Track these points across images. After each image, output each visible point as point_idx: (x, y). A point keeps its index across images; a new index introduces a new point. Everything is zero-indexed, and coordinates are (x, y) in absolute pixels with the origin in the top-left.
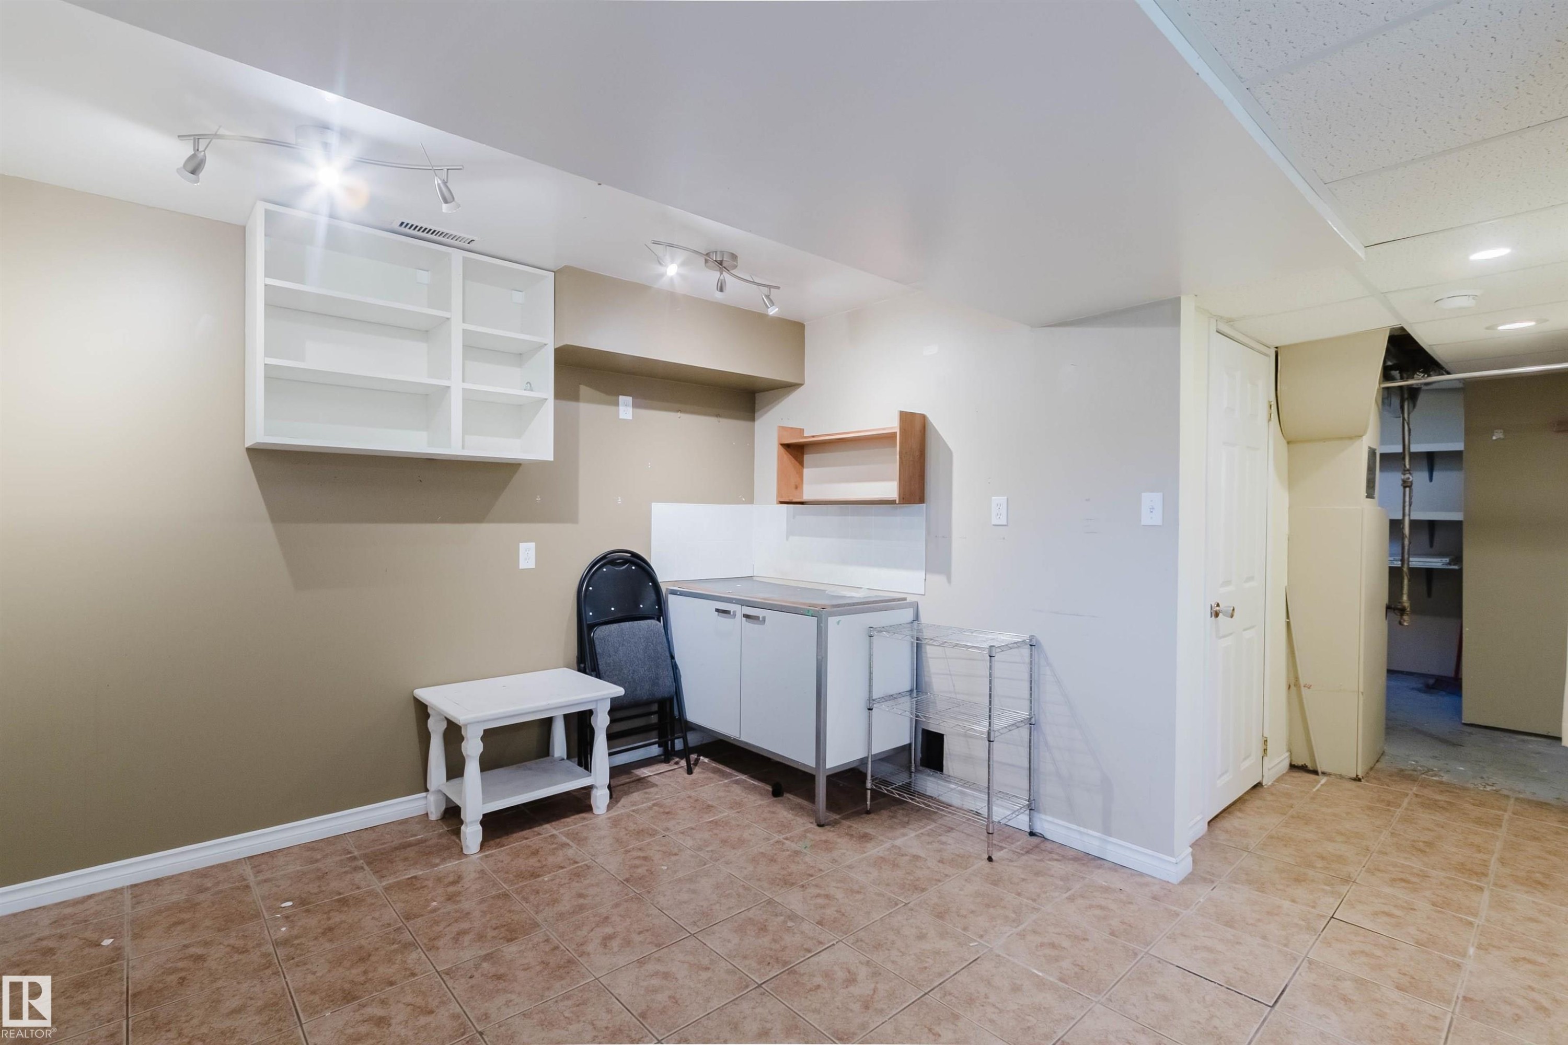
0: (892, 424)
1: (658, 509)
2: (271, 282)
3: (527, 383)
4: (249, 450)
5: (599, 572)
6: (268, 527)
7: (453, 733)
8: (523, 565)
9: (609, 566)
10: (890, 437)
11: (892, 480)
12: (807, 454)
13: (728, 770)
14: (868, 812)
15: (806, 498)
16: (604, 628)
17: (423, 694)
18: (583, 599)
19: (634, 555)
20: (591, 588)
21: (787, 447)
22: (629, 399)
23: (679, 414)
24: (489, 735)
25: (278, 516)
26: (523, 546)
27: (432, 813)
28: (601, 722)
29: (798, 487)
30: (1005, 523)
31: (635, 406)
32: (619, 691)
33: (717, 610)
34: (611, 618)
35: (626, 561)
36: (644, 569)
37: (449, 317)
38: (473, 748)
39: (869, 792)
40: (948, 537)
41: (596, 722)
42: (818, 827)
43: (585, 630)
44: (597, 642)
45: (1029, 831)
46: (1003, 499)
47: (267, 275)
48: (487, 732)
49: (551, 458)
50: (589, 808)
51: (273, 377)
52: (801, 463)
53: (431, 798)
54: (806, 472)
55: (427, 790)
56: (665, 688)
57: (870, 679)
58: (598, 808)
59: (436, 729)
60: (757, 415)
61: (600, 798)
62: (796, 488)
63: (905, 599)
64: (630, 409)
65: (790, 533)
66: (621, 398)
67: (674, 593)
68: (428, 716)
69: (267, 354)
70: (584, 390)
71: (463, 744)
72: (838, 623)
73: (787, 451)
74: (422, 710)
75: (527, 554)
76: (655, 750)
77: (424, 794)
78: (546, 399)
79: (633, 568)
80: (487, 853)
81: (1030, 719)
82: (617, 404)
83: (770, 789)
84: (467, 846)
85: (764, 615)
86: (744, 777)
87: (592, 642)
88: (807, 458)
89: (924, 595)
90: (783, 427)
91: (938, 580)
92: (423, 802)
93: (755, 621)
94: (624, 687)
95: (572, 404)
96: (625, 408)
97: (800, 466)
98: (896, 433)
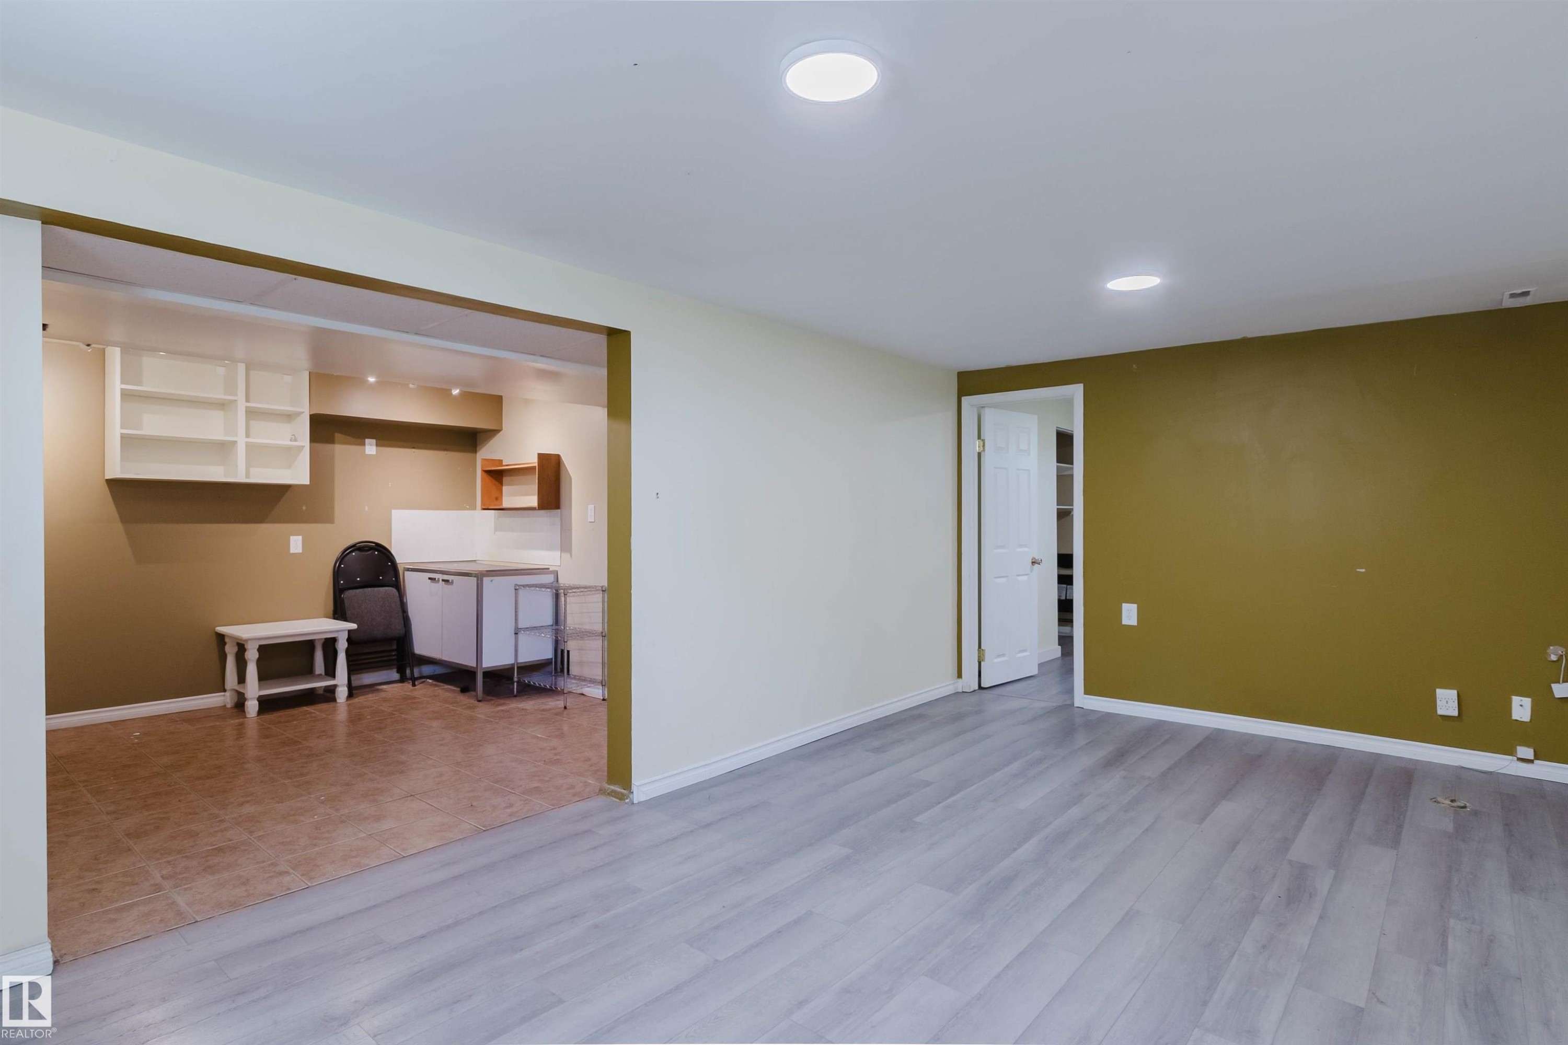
0: (533, 461)
1: (396, 514)
2: (124, 386)
3: (292, 435)
4: (107, 480)
5: (349, 556)
6: (119, 526)
7: (241, 648)
8: (293, 550)
9: (357, 552)
10: (533, 468)
11: (534, 495)
12: (505, 476)
13: (442, 684)
14: (515, 696)
15: (505, 505)
16: (351, 591)
17: (221, 629)
18: (337, 573)
19: (377, 544)
20: (342, 566)
21: (489, 473)
22: (374, 441)
23: (413, 450)
24: (262, 649)
25: (125, 519)
26: (293, 538)
27: (228, 703)
28: (342, 645)
29: (499, 498)
30: (593, 521)
31: (377, 445)
32: (353, 626)
33: (429, 579)
34: (357, 585)
35: (371, 548)
36: (384, 554)
37: (236, 399)
38: (252, 655)
39: (515, 684)
40: (570, 530)
41: (338, 645)
42: (478, 703)
43: (338, 592)
44: (346, 601)
45: (602, 698)
46: (593, 506)
47: (122, 383)
48: (260, 646)
49: (308, 483)
50: (334, 700)
51: (126, 440)
52: (501, 483)
53: (228, 694)
54: (505, 488)
55: (225, 691)
56: (398, 629)
57: (516, 616)
58: (340, 698)
59: (231, 651)
60: (478, 449)
61: (342, 693)
62: (497, 499)
63: (549, 569)
64: (374, 448)
65: (497, 529)
66: (367, 440)
67: (408, 570)
68: (225, 644)
69: (122, 427)
70: (338, 436)
71: (246, 653)
72: (492, 581)
73: (489, 475)
74: (221, 638)
75: (296, 544)
76: (395, 676)
77: (223, 694)
78: (304, 446)
79: (376, 553)
80: (262, 717)
81: (602, 633)
82: (364, 444)
83: (459, 689)
84: (249, 712)
85: (453, 579)
86: (450, 687)
87: (342, 601)
88: (505, 479)
89: (560, 566)
90: (485, 459)
91: (566, 556)
92: (222, 698)
93: (434, 581)
94: (357, 624)
95: (328, 447)
96: (370, 447)
97: (499, 485)
98: (536, 466)
